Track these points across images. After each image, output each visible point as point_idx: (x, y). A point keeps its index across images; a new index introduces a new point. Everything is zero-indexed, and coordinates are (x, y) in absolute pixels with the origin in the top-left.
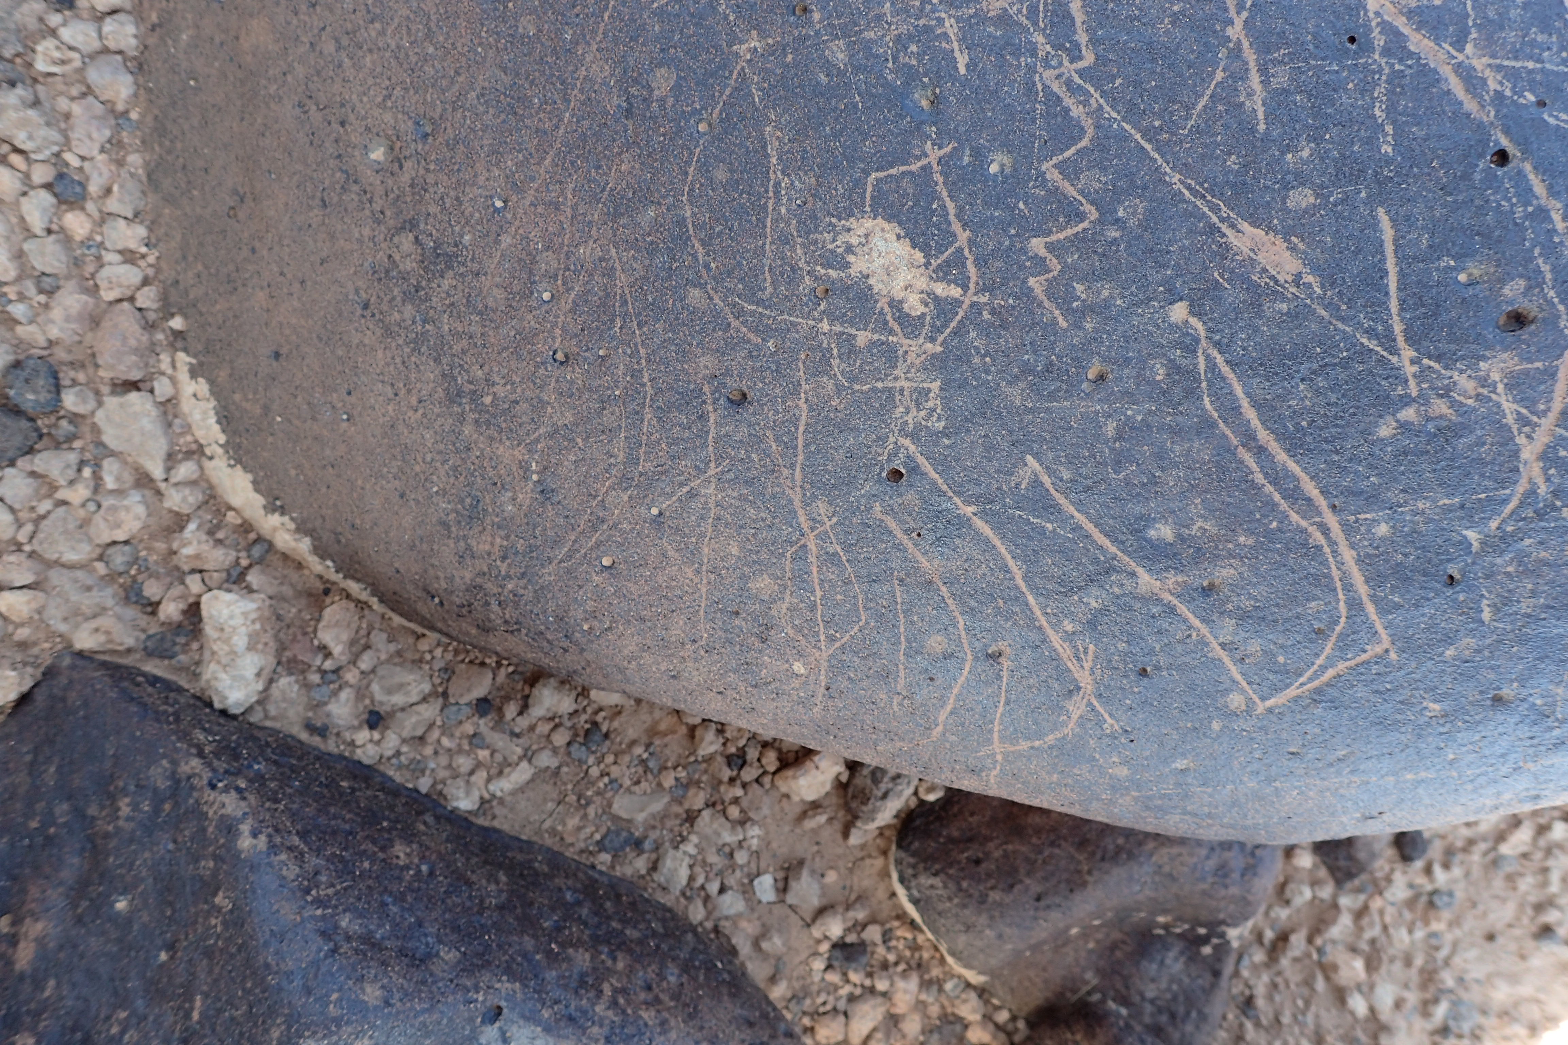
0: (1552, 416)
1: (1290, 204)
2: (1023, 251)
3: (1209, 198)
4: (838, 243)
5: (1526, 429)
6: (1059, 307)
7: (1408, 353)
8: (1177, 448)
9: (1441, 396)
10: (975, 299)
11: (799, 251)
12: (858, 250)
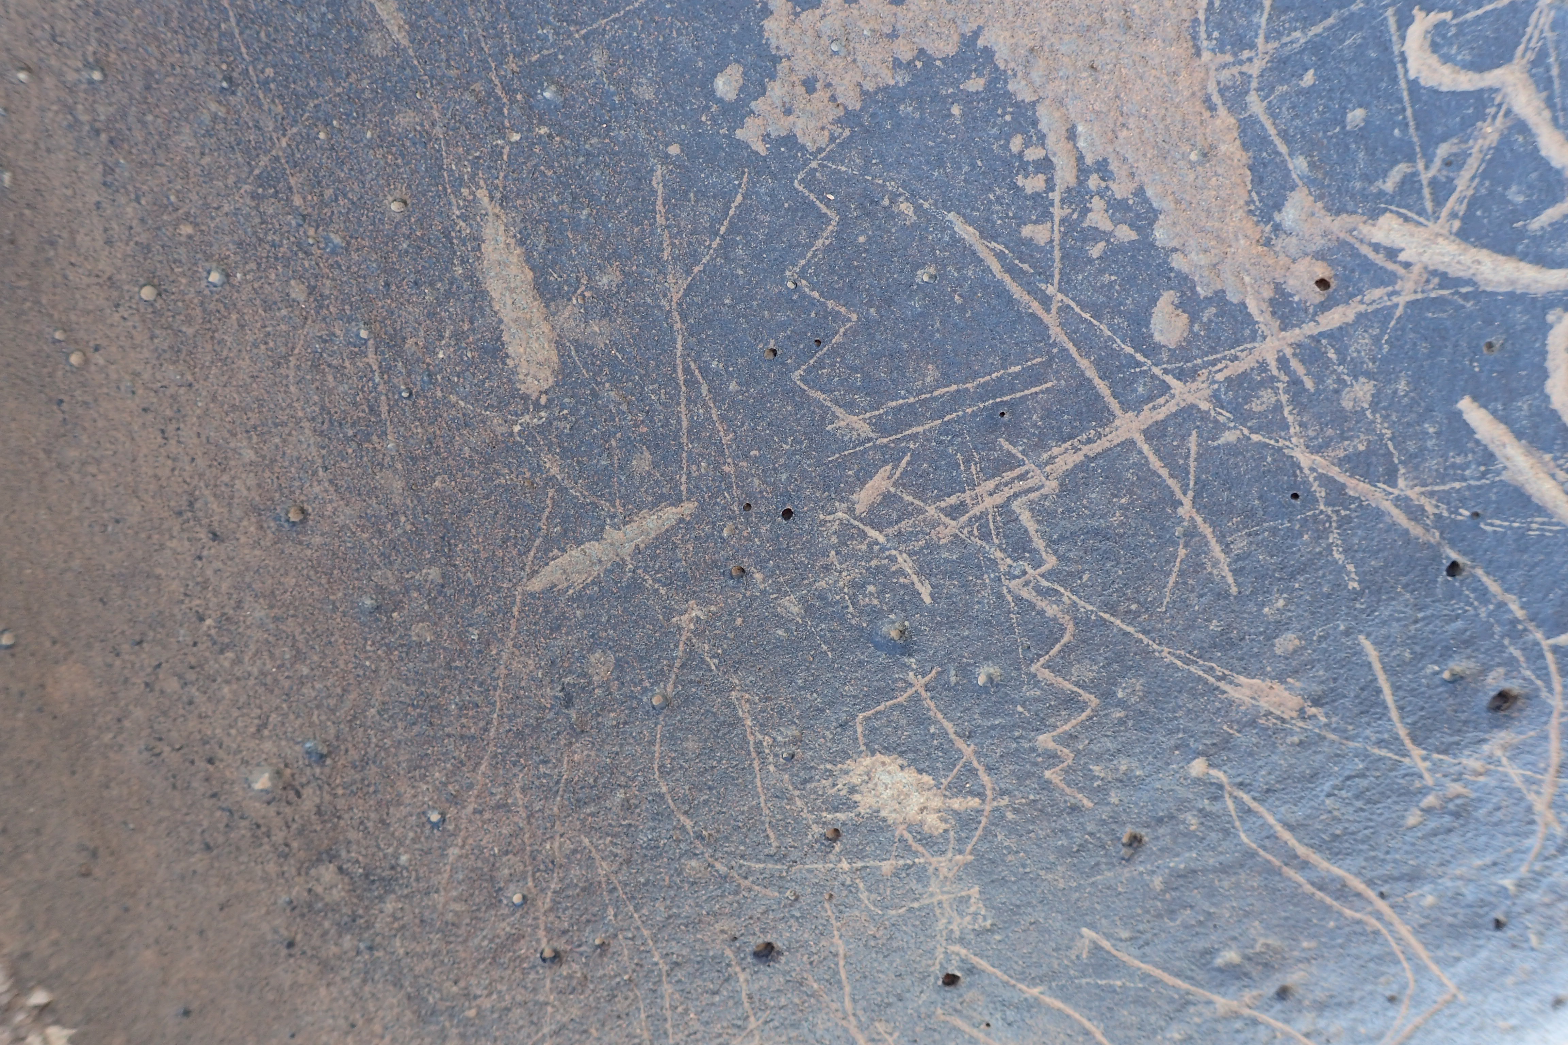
0: (1552, 770)
1: (1278, 651)
2: (1033, 750)
3: (1201, 662)
4: (840, 786)
5: (1534, 787)
6: (1081, 790)
7: (1417, 752)
8: (1226, 884)
9: (1455, 781)
10: (995, 804)
11: (799, 803)
12: (864, 788)
